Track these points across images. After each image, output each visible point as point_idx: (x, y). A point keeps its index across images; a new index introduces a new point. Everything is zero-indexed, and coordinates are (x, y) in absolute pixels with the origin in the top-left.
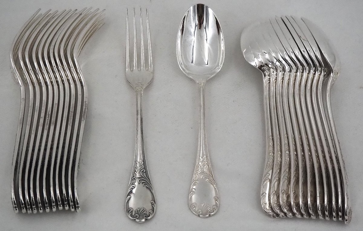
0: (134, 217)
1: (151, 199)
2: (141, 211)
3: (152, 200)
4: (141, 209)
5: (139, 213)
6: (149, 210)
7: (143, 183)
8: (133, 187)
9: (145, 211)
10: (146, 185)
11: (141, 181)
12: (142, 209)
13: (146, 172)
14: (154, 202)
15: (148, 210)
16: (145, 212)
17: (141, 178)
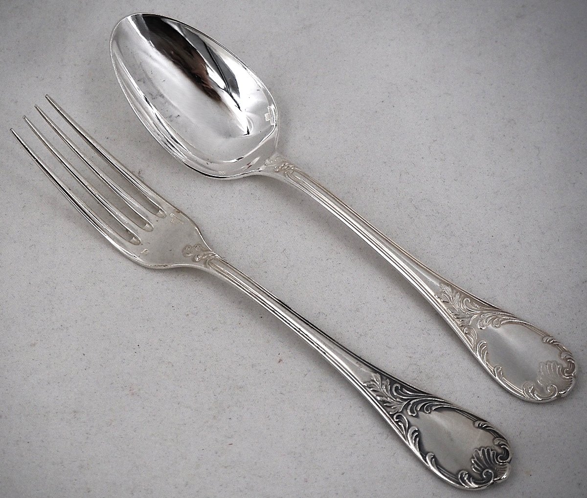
0: (483, 479)
1: (471, 422)
2: (482, 457)
3: (474, 422)
4: (479, 454)
5: (484, 465)
6: (494, 443)
7: (422, 409)
8: (413, 434)
9: (488, 450)
10: (431, 406)
11: (416, 410)
12: (481, 452)
13: (402, 386)
14: (482, 423)
15: (492, 444)
16: (491, 453)
17: (408, 404)
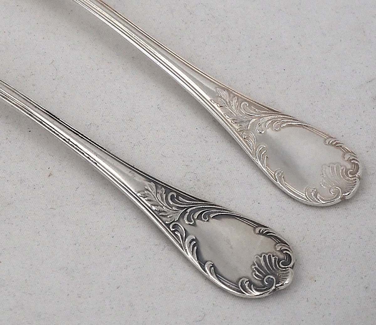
0: (265, 286)
2: (263, 263)
3: (255, 228)
4: (260, 260)
5: (265, 271)
6: (275, 248)
7: (199, 217)
8: (190, 243)
9: (269, 256)
10: (209, 214)
11: (193, 218)
12: (262, 259)
13: (178, 195)
14: (263, 229)
15: (273, 250)
16: (273, 259)
17: (185, 212)
